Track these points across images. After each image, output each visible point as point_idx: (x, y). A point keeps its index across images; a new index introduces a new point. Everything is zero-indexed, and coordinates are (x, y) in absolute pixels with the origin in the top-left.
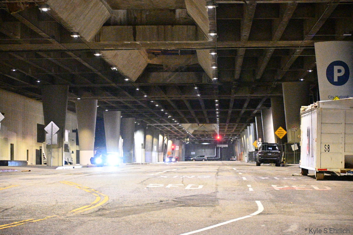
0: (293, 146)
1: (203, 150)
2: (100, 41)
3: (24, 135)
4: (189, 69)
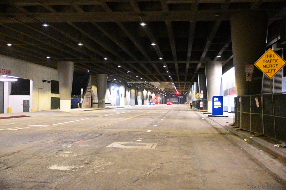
1: (173, 99)
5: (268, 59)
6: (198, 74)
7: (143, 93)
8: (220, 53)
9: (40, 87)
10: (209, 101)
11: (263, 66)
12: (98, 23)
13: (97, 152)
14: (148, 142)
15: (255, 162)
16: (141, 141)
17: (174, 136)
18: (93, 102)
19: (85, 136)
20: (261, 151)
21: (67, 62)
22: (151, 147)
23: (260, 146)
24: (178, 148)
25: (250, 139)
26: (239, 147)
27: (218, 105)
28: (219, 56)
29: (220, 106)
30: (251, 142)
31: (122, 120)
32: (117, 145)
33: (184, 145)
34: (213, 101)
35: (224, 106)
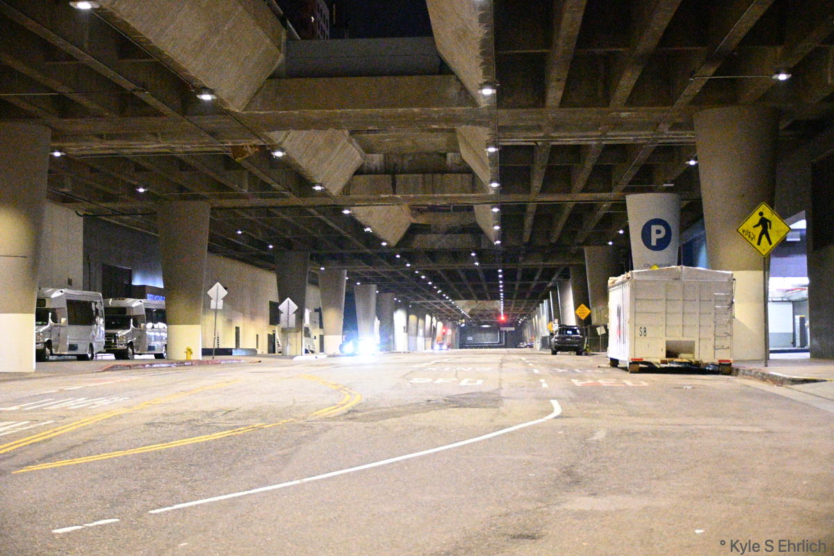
0: (598, 329)
1: (483, 335)
2: (349, 194)
3: (253, 316)
4: (464, 230)
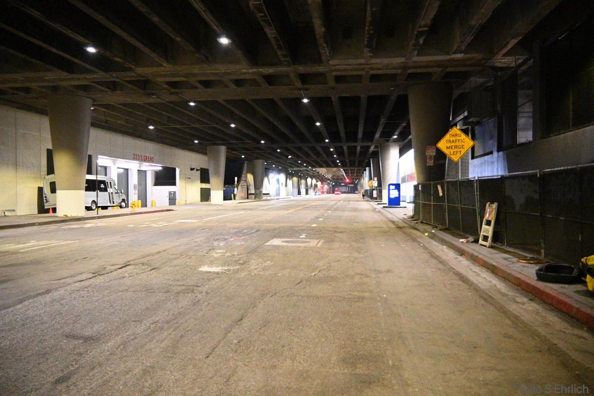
1: (342, 188)
5: (452, 139)
6: (372, 158)
7: (306, 181)
8: (396, 133)
9: (187, 176)
10: (384, 189)
11: (447, 147)
12: (252, 100)
13: (254, 251)
14: (313, 238)
15: (438, 260)
16: (304, 237)
17: (343, 230)
18: (249, 192)
19: (240, 232)
20: (444, 247)
21: (217, 147)
22: (317, 244)
23: (443, 242)
24: (348, 245)
25: (432, 233)
26: (419, 243)
27: (394, 194)
28: (395, 137)
29: (397, 196)
30: (433, 237)
31: (283, 214)
32: (277, 242)
33: (355, 241)
34: (389, 190)
35: (401, 195)
